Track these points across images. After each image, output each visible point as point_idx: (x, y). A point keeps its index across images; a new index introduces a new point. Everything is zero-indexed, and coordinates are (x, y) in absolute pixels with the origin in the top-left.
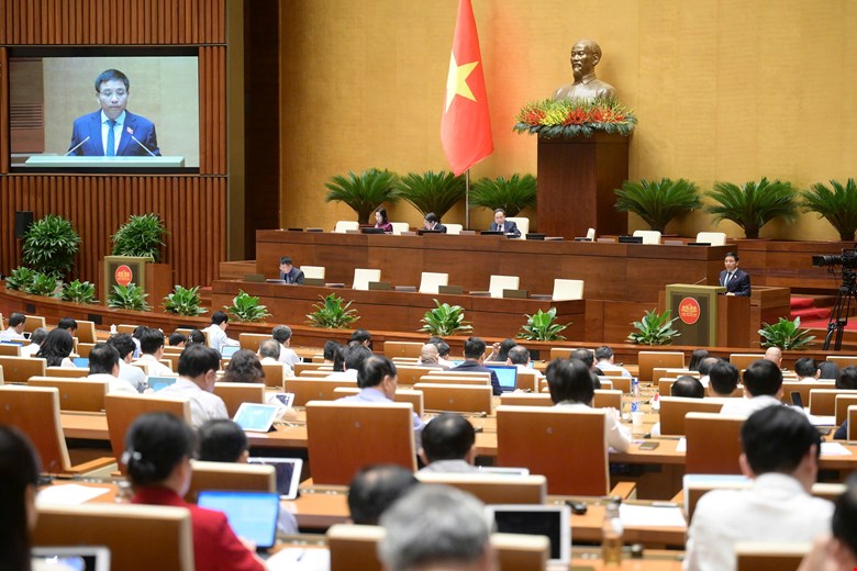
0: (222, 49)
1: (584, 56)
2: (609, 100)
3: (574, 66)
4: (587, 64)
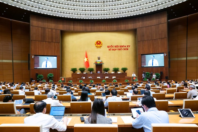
4: (100, 58)
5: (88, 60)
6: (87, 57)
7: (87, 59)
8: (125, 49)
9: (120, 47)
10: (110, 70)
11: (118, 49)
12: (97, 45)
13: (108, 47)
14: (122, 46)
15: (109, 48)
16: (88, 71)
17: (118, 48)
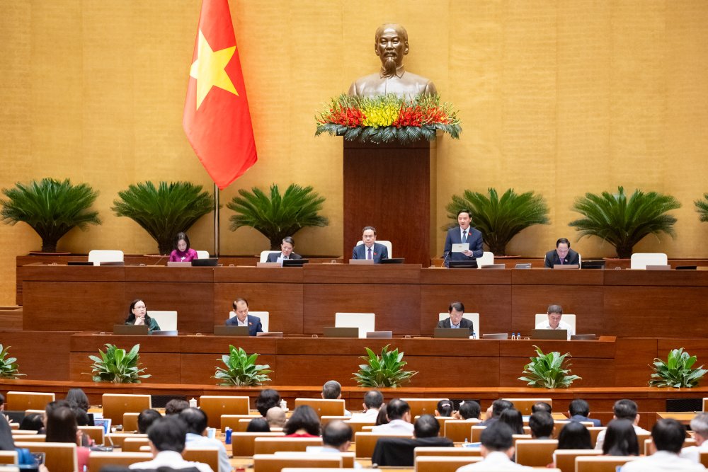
1: (398, 43)
3: (386, 55)
4: (400, 53)
5: (235, 69)
7: (227, 54)
10: (549, 215)
16: (240, 222)
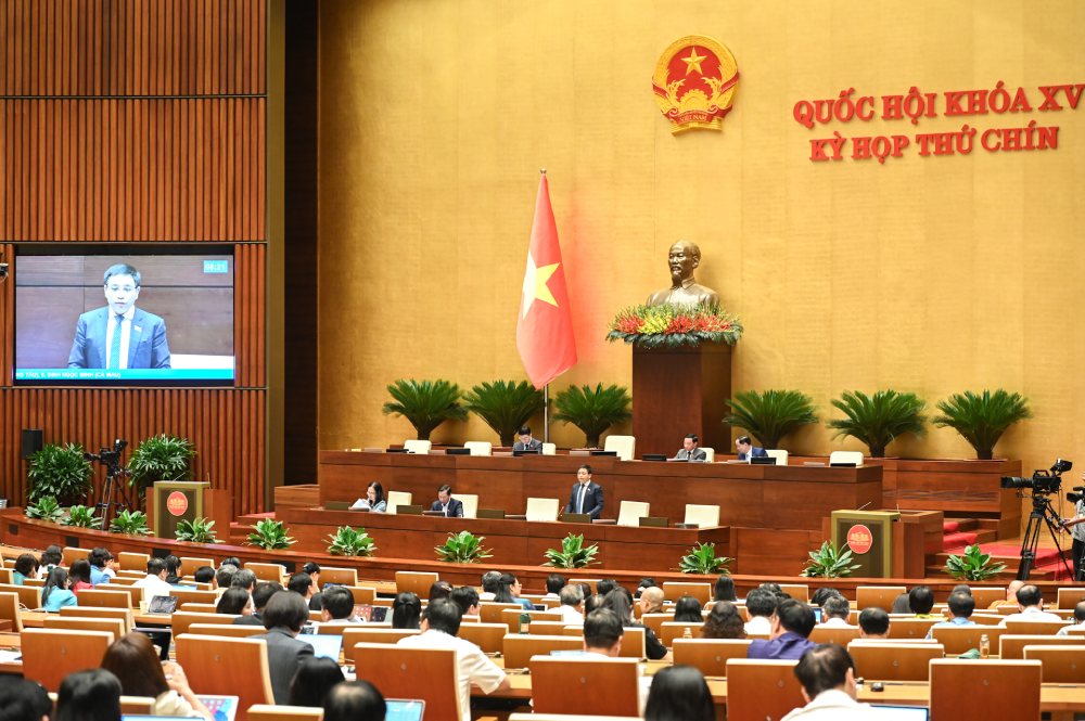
0: (262, 247)
1: (684, 258)
2: (714, 305)
3: (672, 270)
4: (690, 267)
6: (552, 251)
8: (1010, 141)
9: (953, 109)
11: (923, 140)
12: (681, 93)
13: (807, 114)
14: (980, 102)
15: (823, 132)
17: (927, 126)
